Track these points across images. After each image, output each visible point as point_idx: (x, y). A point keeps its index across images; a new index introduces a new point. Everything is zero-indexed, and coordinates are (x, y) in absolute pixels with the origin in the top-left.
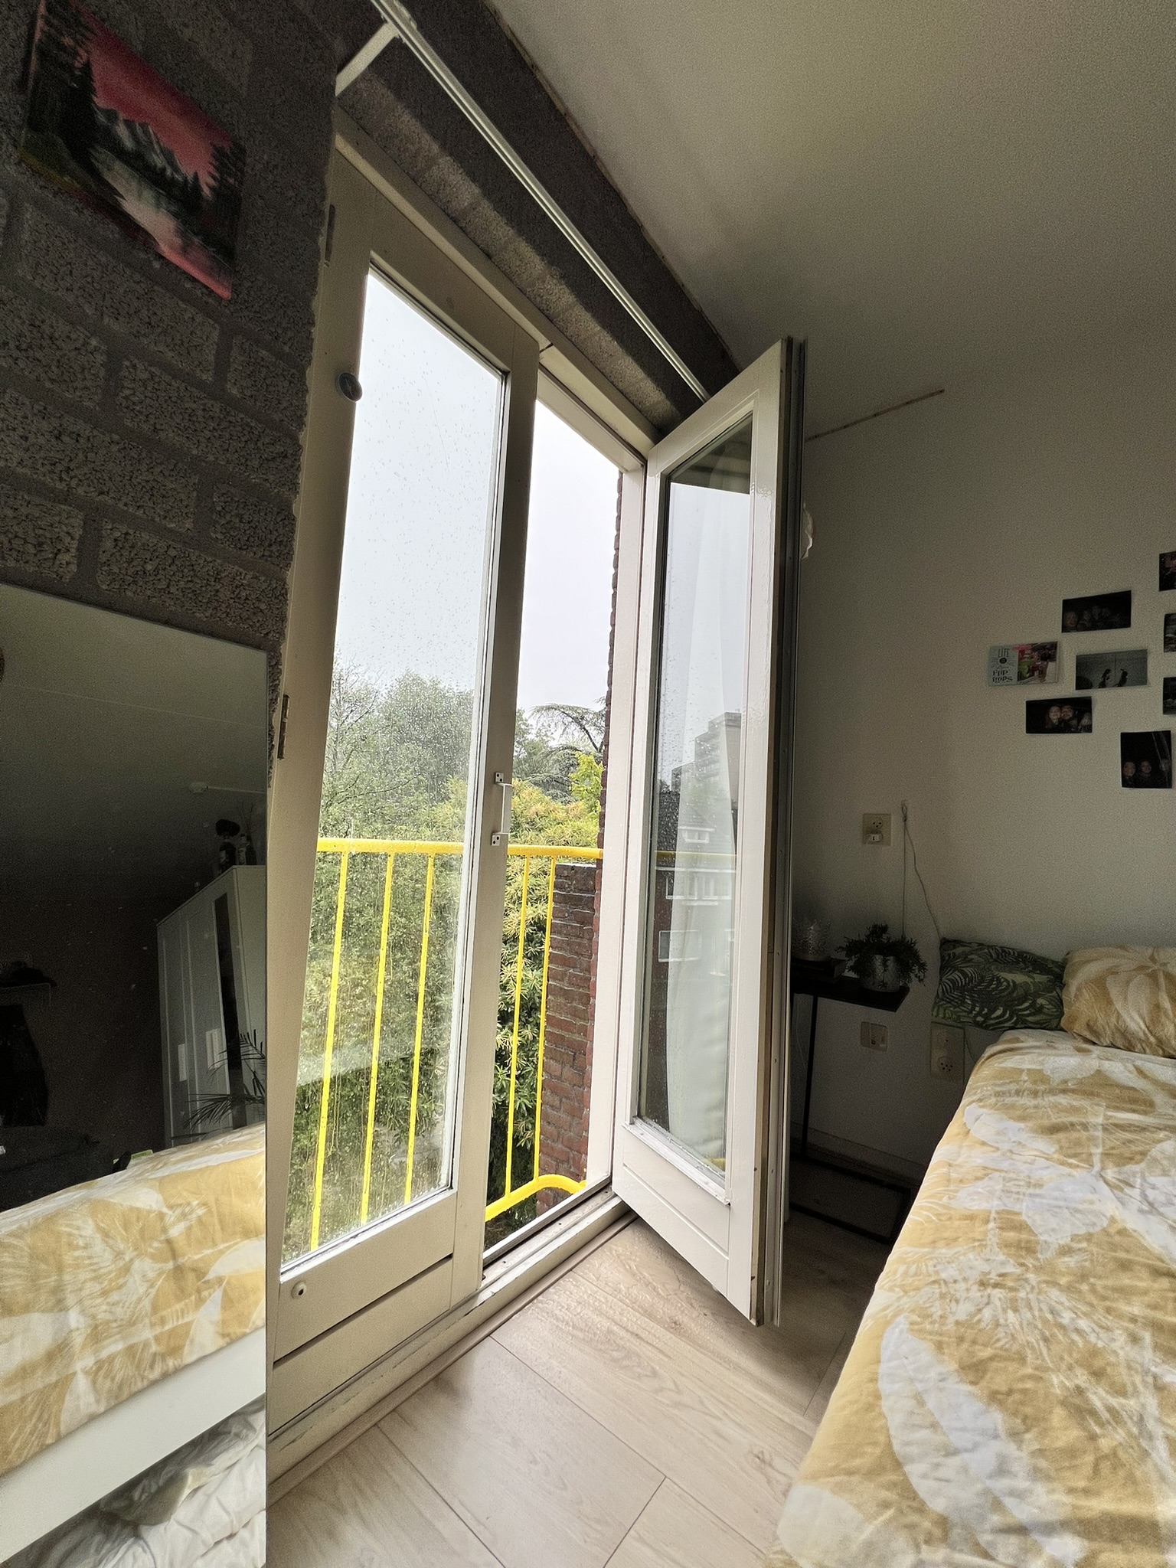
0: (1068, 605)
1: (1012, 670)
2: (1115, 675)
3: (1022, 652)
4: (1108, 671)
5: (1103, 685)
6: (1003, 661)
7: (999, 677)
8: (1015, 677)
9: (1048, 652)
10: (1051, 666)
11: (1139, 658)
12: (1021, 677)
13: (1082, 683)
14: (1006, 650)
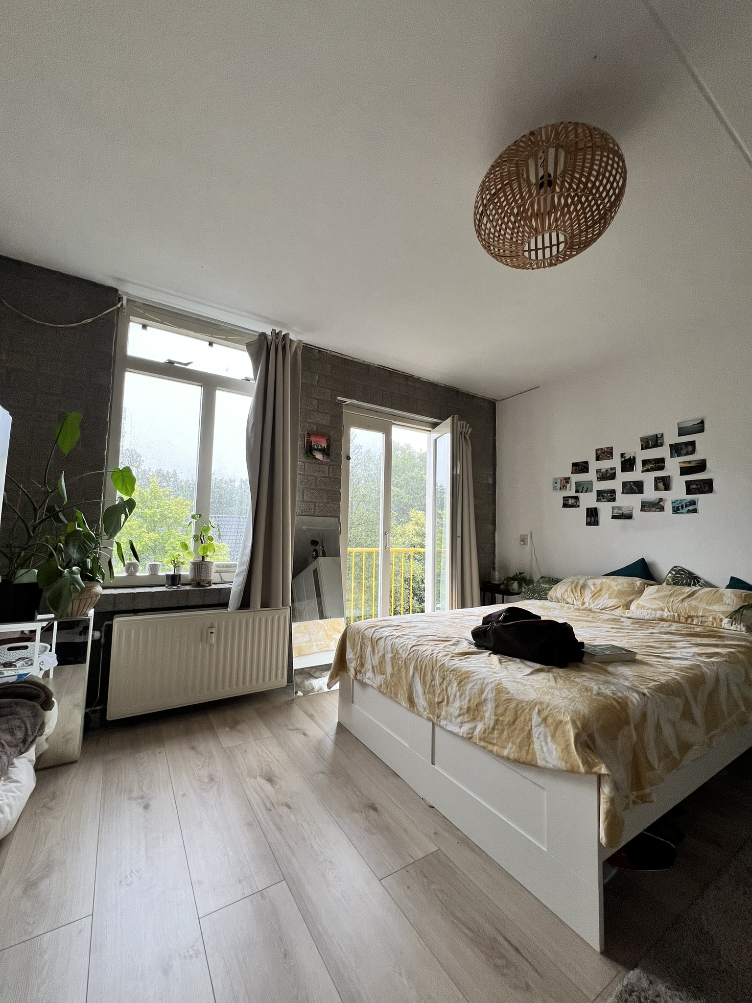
0: (574, 465)
1: (558, 486)
2: (585, 489)
3: (561, 480)
4: (583, 487)
5: (582, 492)
6: (556, 483)
7: (555, 489)
8: (559, 489)
9: (567, 480)
10: (568, 485)
11: (591, 483)
12: (560, 489)
13: (577, 491)
14: (556, 479)
